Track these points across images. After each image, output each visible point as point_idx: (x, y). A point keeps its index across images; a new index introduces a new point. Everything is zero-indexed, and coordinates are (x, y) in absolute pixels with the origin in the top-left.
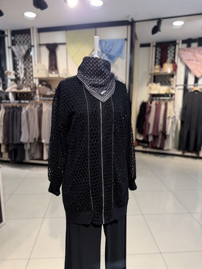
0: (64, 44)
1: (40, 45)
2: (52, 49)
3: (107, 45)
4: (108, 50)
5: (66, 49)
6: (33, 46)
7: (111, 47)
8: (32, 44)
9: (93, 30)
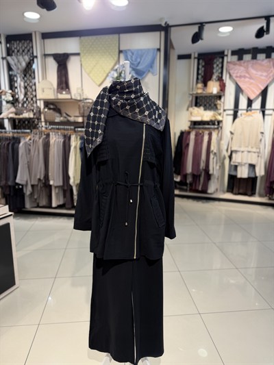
0: (78, 54)
1: (46, 55)
2: (62, 61)
3: (134, 57)
4: (135, 63)
5: (81, 61)
6: (36, 57)
7: (139, 60)
8: (35, 54)
9: (116, 36)
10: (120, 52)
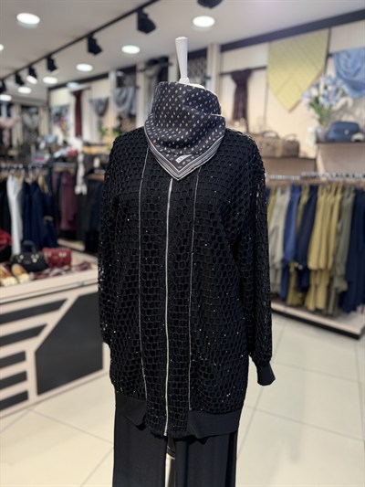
0: (263, 68)
1: (222, 75)
2: (242, 79)
3: (350, 62)
4: (352, 71)
5: (267, 77)
6: (209, 78)
7: (359, 65)
8: (209, 74)
9: (324, 33)
10: (329, 55)
